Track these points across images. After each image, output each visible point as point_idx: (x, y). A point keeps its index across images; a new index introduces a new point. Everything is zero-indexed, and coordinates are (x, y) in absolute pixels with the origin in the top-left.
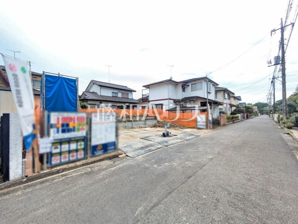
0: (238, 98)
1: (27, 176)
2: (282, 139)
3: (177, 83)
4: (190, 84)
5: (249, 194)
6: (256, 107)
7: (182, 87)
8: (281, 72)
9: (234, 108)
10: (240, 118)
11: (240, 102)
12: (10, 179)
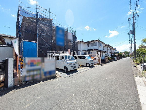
0: (115, 49)
1: (15, 86)
2: (132, 69)
3: (85, 42)
4: (91, 43)
5: (108, 92)
6: (124, 54)
7: (88, 44)
8: (133, 38)
9: (113, 54)
10: (115, 59)
11: (116, 51)
12: (8, 87)
